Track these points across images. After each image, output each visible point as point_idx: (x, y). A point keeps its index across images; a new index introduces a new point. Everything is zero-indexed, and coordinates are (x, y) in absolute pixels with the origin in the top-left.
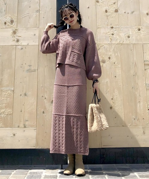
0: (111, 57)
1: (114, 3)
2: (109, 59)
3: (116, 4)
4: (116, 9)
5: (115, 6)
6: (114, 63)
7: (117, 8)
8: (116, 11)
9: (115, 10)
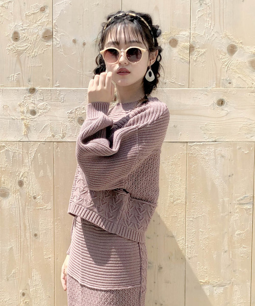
0: (25, 179)
1: (43, 10)
2: (18, 187)
3: (48, 11)
4: (47, 31)
5: (44, 18)
6: (35, 198)
7: (49, 27)
8: (48, 36)
9: (45, 33)
